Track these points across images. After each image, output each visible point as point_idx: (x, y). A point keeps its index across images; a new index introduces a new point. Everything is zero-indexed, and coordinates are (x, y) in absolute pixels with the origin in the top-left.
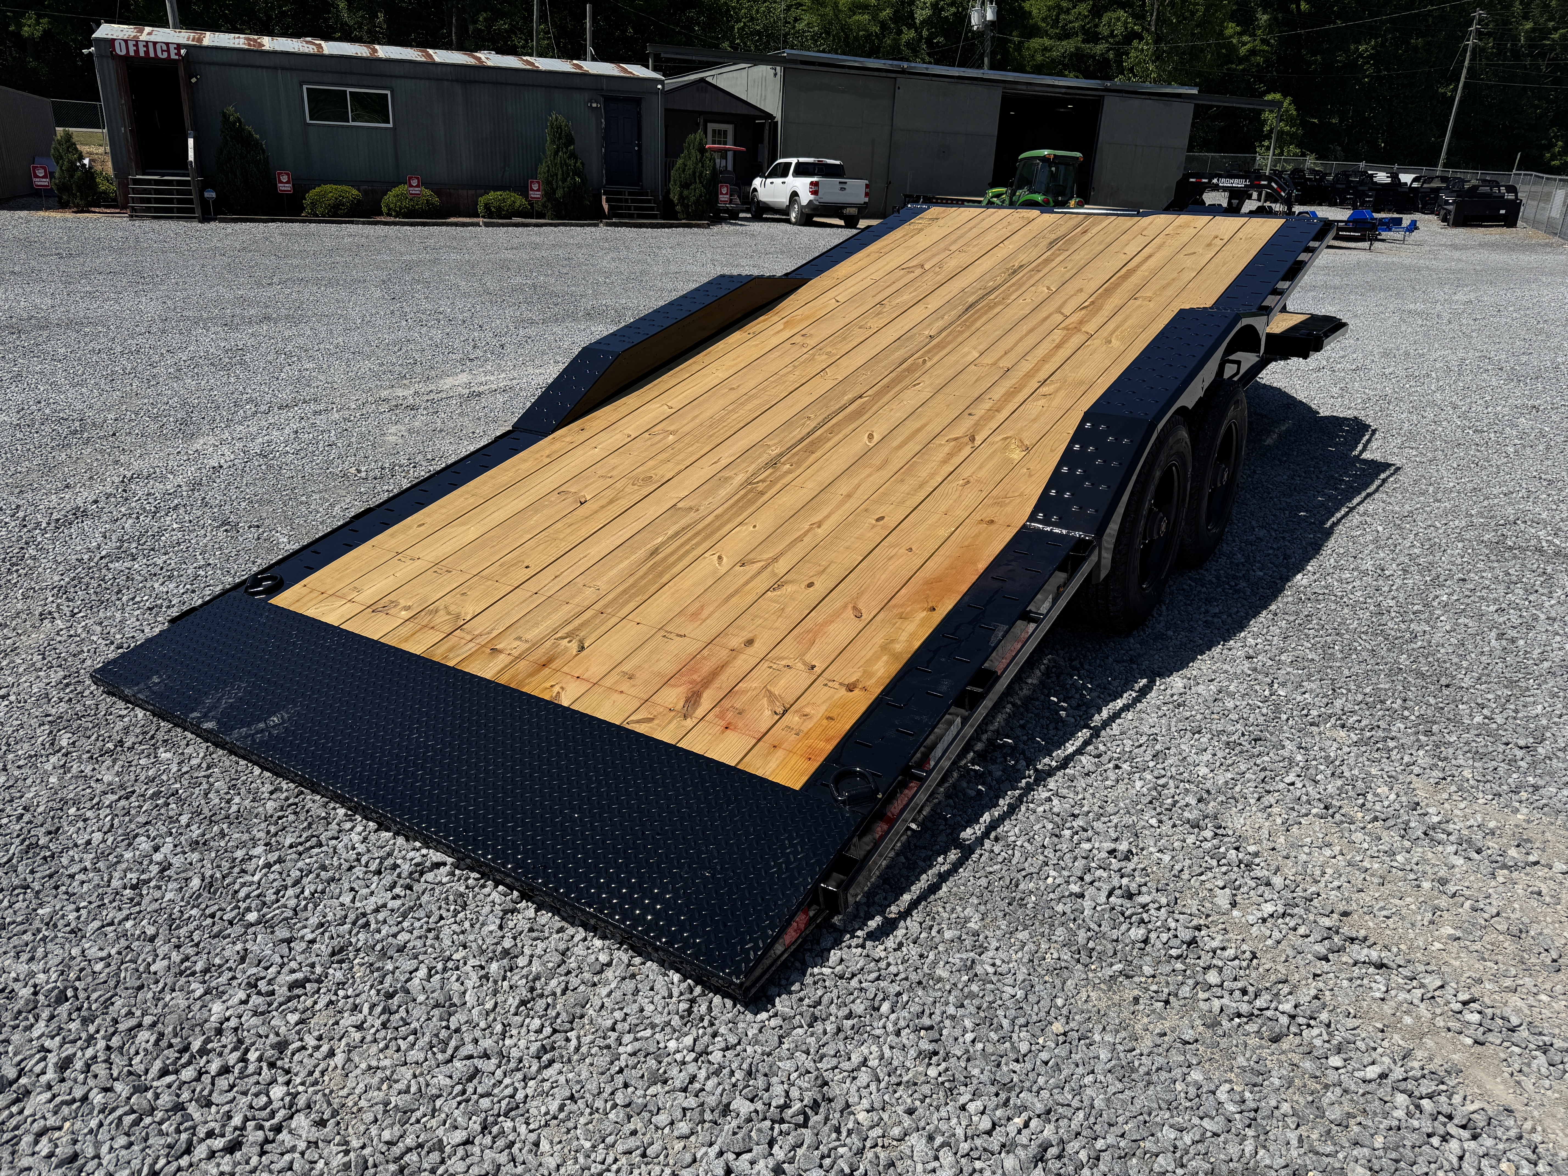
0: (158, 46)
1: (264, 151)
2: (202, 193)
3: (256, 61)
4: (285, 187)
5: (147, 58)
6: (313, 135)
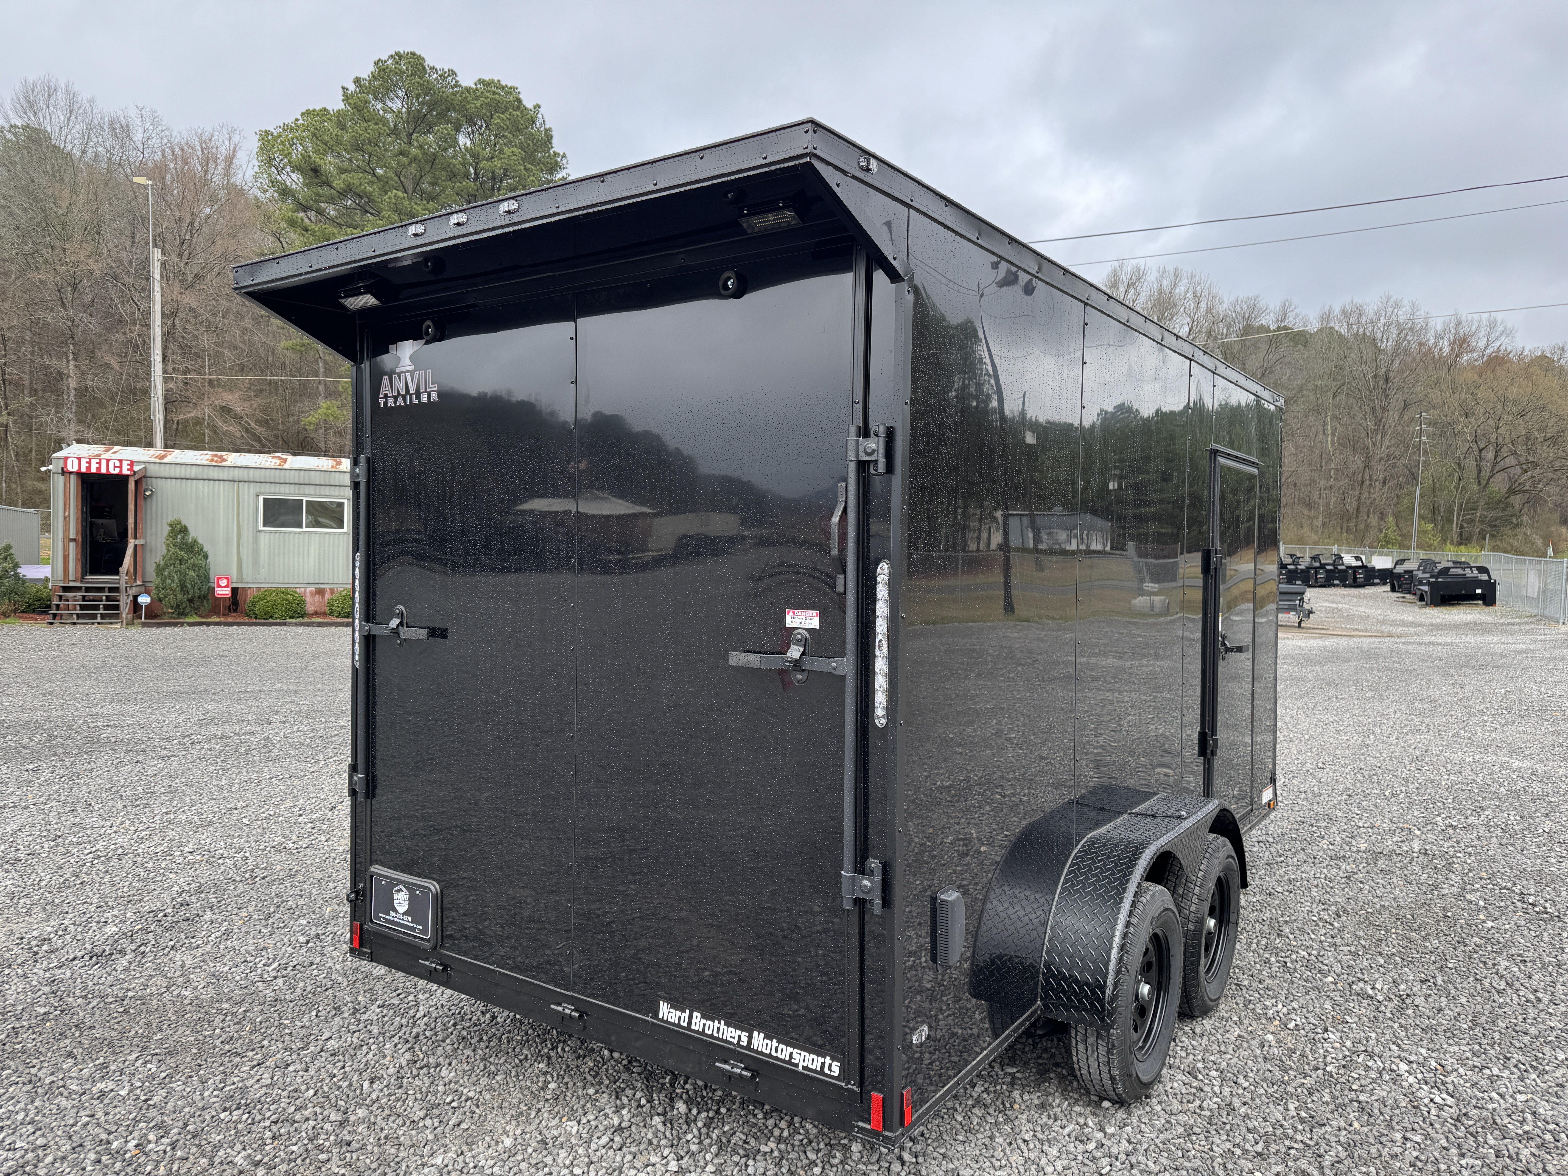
0: (111, 464)
1: (206, 557)
2: (135, 597)
3: (214, 473)
4: (223, 591)
5: (99, 476)
6: (264, 539)
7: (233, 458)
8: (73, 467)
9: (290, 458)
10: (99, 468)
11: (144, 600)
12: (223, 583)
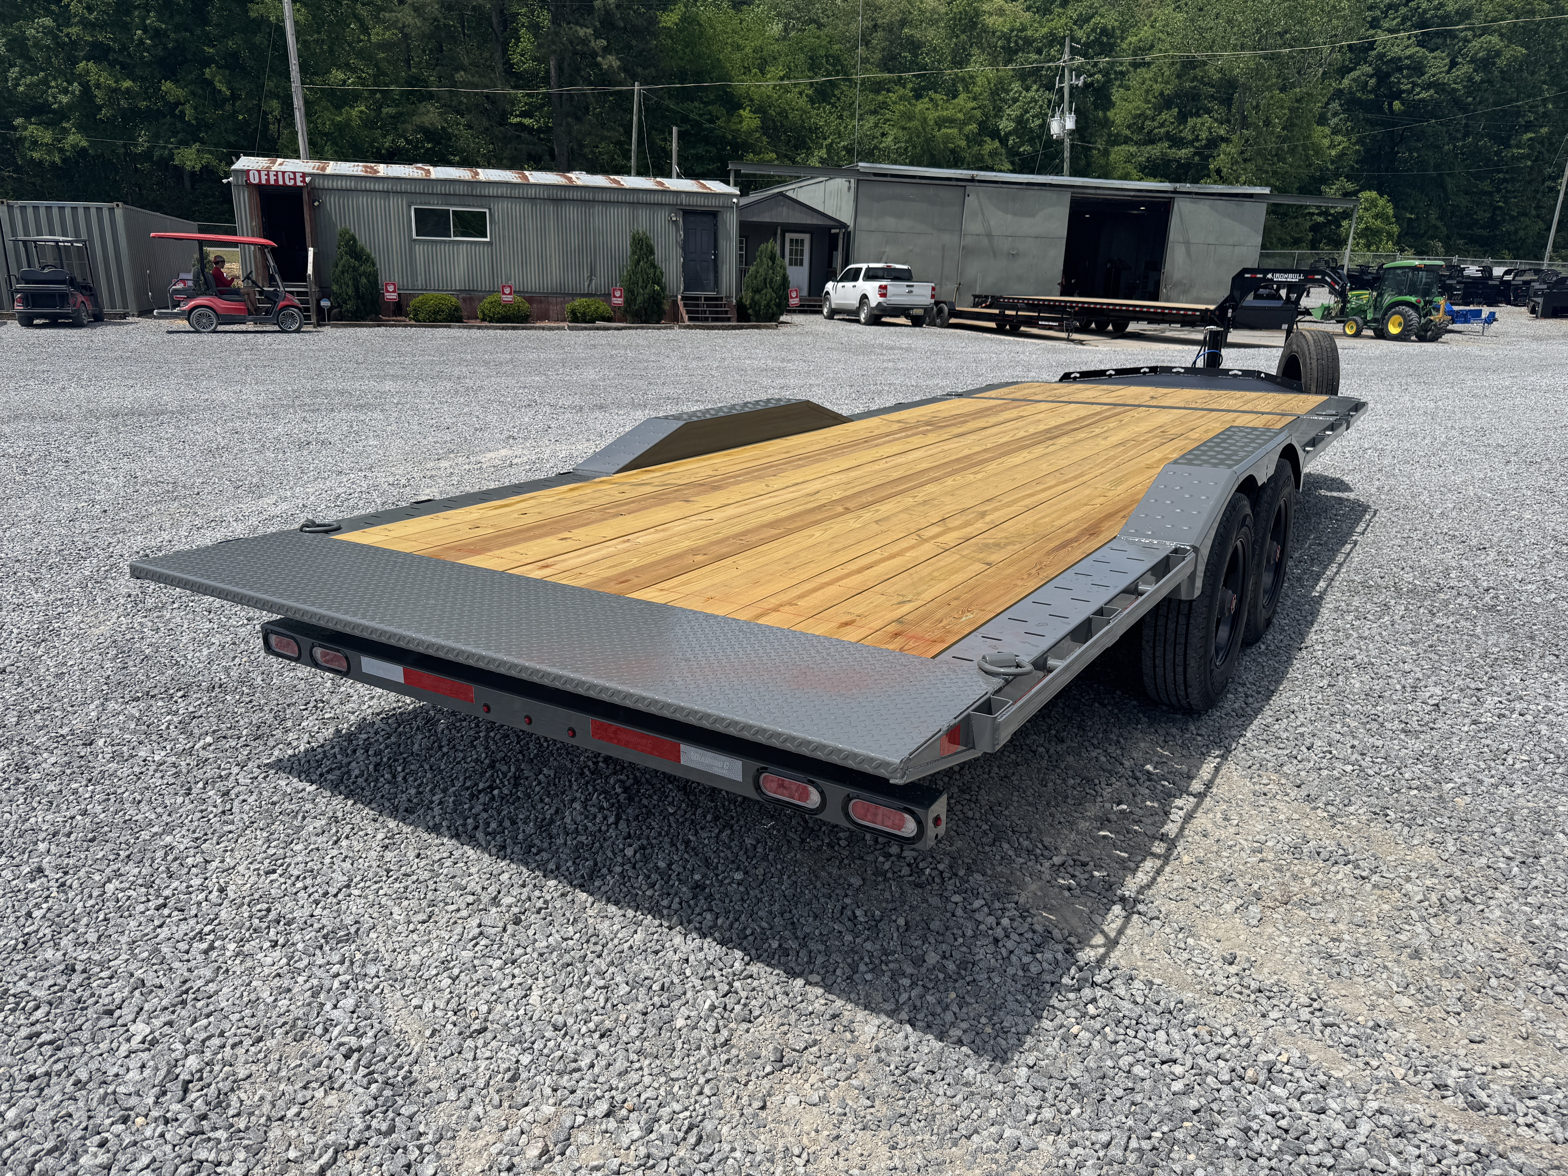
0: (287, 175)
1: (374, 264)
2: (318, 302)
3: (371, 186)
4: (391, 296)
5: (276, 186)
6: (419, 249)
7: (383, 170)
8: (254, 180)
9: (431, 168)
10: (276, 180)
11: (325, 303)
12: (391, 288)
